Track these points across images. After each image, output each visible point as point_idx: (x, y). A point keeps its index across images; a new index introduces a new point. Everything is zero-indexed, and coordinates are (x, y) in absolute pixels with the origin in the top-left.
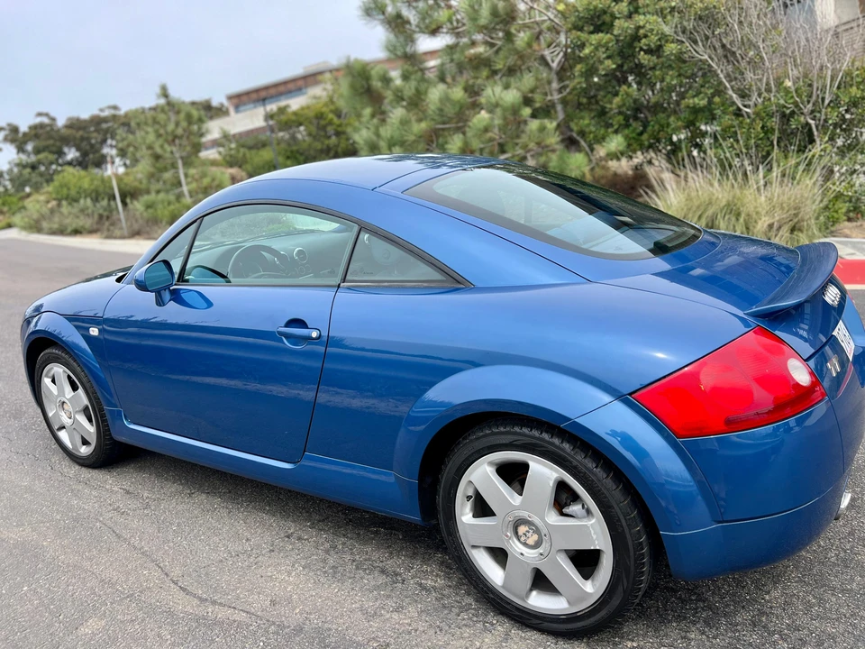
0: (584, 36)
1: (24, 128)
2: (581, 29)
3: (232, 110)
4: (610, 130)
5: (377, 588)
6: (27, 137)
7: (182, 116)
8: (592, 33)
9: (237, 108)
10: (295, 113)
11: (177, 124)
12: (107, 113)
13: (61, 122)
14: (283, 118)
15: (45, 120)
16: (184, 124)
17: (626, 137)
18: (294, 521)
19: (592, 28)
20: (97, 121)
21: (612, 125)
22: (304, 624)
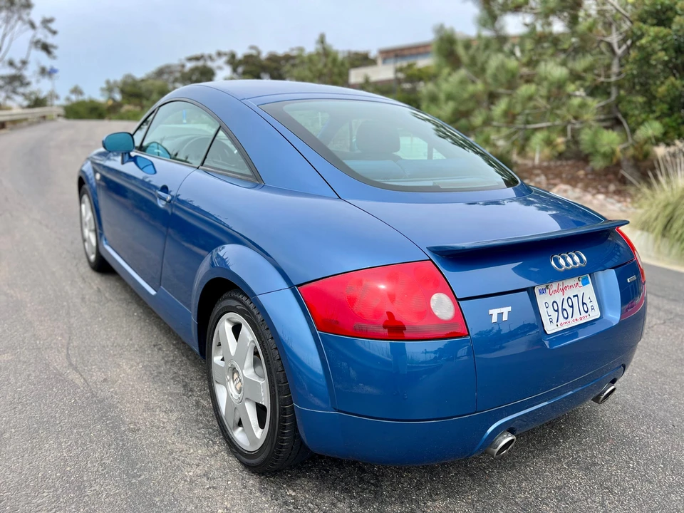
0: (645, 27)
1: (240, 55)
2: (645, 22)
3: (380, 61)
4: (651, 116)
5: (171, 394)
6: (241, 62)
7: (330, 59)
8: (653, 25)
9: (385, 60)
10: (419, 70)
11: (325, 65)
12: (294, 53)
13: (264, 55)
14: (410, 72)
15: (254, 52)
16: (330, 65)
17: (665, 125)
18: (168, 338)
19: (655, 21)
20: (287, 58)
21: (653, 112)
22: (107, 399)
